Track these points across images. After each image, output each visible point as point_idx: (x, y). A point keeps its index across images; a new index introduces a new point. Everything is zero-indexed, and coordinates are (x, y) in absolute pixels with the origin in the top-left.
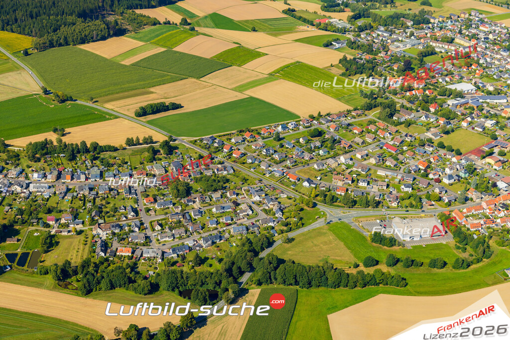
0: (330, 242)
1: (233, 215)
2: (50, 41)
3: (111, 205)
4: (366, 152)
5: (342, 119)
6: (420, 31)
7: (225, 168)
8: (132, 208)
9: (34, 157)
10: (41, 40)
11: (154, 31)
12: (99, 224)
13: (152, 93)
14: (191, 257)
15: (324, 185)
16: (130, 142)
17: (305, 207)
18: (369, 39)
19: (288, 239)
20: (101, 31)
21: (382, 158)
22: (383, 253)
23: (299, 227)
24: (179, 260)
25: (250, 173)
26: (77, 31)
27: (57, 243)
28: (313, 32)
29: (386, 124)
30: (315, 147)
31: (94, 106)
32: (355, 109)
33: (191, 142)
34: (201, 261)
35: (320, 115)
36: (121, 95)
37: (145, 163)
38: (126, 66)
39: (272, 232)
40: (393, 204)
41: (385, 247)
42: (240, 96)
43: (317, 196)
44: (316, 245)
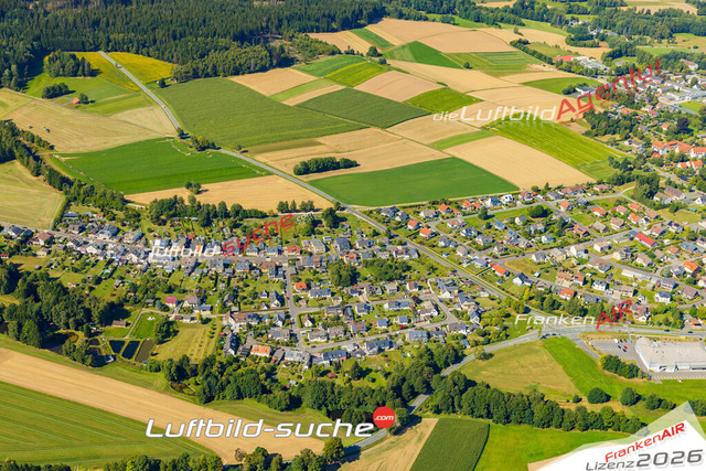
0: (544, 364)
1: (411, 315)
2: (194, 70)
3: (251, 288)
4: (609, 243)
5: (579, 195)
7: (407, 252)
8: (277, 294)
9: (158, 218)
10: (184, 69)
11: (331, 62)
12: (232, 313)
13: (320, 144)
14: (348, 366)
15: (543, 284)
16: (283, 207)
17: (513, 313)
19: (484, 354)
20: (262, 59)
21: (631, 254)
22: (618, 385)
23: (502, 340)
24: (332, 368)
25: (442, 261)
26: (230, 58)
27: (176, 332)
28: (551, 73)
29: (643, 206)
30: (536, 231)
31: (242, 157)
32: (599, 183)
33: (365, 212)
34: (361, 373)
35: (548, 188)
36: (279, 144)
37: (301, 236)
38: (289, 107)
39: (462, 342)
40: (640, 319)
41: (622, 378)
42: (438, 155)
43: (531, 298)
44: (522, 367)
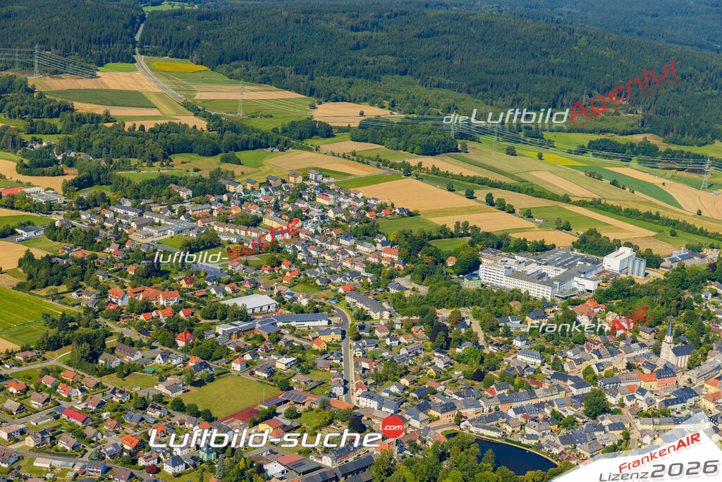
4: (23, 426)
6: (200, 207)
18: (95, 222)
21: (50, 436)
29: (81, 373)
32: (24, 350)
